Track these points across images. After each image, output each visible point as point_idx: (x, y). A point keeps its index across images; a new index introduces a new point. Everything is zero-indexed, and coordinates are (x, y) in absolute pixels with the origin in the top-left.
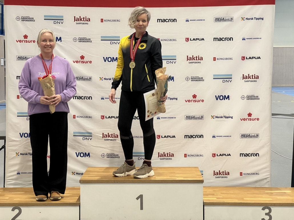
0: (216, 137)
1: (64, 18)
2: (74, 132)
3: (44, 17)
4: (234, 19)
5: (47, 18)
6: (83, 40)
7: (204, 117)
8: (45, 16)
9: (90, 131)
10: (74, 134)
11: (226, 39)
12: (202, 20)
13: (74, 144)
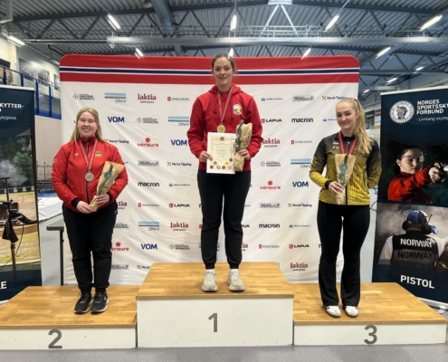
0: (293, 226)
1: (126, 96)
2: (139, 222)
3: (105, 95)
4: (315, 98)
5: (108, 96)
6: (147, 121)
7: (281, 205)
11: (306, 120)
12: (279, 99)
13: (139, 234)
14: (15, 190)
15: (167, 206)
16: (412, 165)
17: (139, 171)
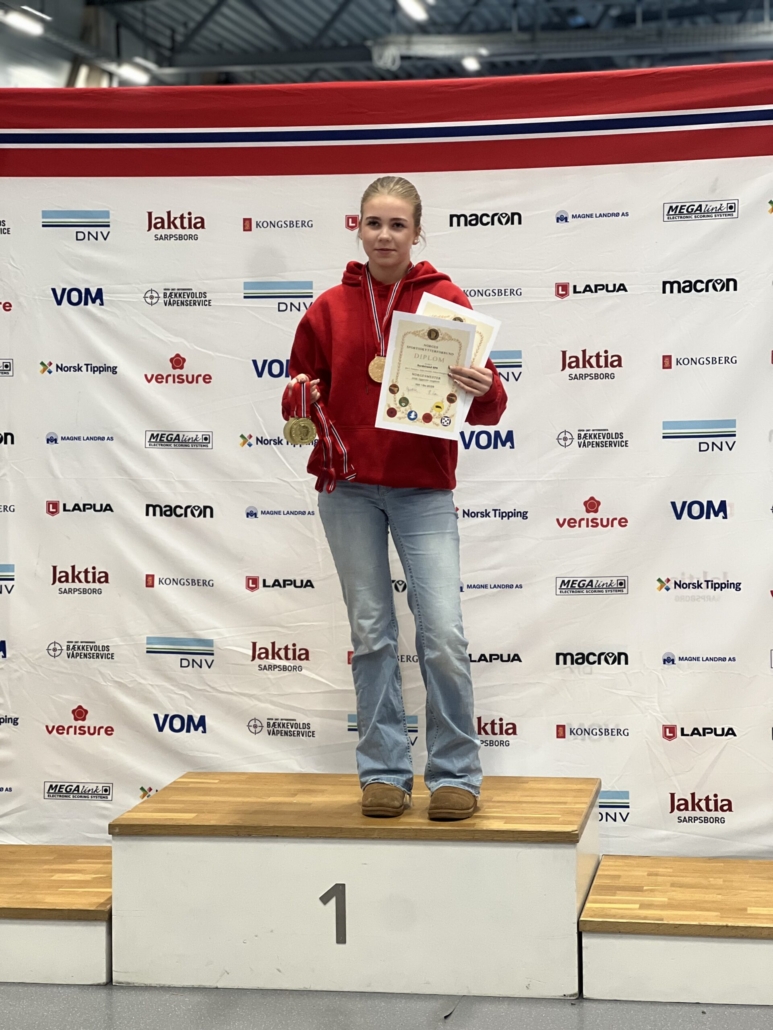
0: (676, 661)
1: (111, 220)
2: (148, 638)
3: (43, 217)
4: (741, 207)
5: (54, 221)
6: (179, 298)
7: (631, 584)
8: (45, 214)
9: (205, 636)
10: (148, 644)
11: (711, 284)
12: (617, 215)
13: (150, 681)
15: (240, 586)
17: (150, 463)
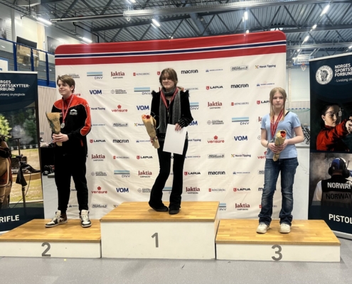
0: (236, 173)
1: (103, 74)
3: (87, 74)
6: (119, 92)
7: (225, 156)
9: (128, 170)
10: (114, 172)
11: (242, 85)
12: (220, 70)
13: (115, 180)
14: (25, 148)
15: (135, 158)
16: (333, 120)
17: (114, 130)
